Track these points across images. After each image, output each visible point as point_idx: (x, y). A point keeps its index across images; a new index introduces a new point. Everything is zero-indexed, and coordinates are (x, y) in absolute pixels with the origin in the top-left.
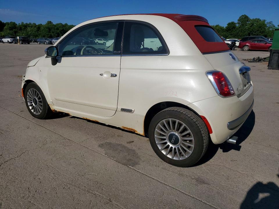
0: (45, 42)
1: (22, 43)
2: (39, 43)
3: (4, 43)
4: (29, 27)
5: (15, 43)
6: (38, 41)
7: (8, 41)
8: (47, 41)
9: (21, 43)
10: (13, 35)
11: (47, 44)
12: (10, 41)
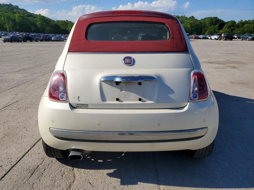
0: (248, 38)
1: (226, 40)
2: (241, 39)
3: (212, 39)
4: (247, 24)
5: (220, 40)
6: (241, 38)
7: (215, 38)
8: (250, 37)
9: (224, 39)
10: (229, 33)
11: (249, 40)
12: (216, 38)
